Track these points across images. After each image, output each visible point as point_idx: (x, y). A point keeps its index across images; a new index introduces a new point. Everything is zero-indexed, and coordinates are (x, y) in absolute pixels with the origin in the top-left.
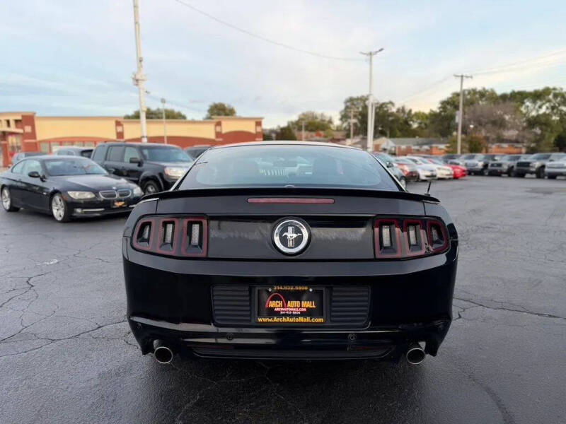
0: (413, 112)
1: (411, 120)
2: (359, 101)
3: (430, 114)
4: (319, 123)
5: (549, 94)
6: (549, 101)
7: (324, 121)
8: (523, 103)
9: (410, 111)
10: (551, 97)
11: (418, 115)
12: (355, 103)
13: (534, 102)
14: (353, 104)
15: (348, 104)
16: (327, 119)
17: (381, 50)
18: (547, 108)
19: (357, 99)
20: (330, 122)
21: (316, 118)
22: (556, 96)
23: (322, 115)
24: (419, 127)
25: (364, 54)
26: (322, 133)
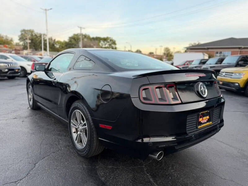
0: (56, 40)
1: (56, 44)
2: (29, 32)
3: (64, 42)
4: (5, 40)
5: (108, 39)
6: (108, 42)
7: (7, 39)
8: (100, 42)
9: (55, 40)
10: (109, 40)
11: (59, 42)
12: (27, 32)
13: (104, 42)
14: (25, 33)
15: (23, 32)
16: (10, 39)
17: (51, 9)
18: (108, 45)
19: (28, 31)
20: (11, 40)
21: (3, 37)
22: (111, 40)
23: (6, 36)
24: (59, 47)
25: (42, 9)
26: (7, 45)
